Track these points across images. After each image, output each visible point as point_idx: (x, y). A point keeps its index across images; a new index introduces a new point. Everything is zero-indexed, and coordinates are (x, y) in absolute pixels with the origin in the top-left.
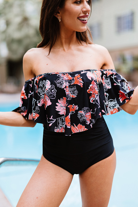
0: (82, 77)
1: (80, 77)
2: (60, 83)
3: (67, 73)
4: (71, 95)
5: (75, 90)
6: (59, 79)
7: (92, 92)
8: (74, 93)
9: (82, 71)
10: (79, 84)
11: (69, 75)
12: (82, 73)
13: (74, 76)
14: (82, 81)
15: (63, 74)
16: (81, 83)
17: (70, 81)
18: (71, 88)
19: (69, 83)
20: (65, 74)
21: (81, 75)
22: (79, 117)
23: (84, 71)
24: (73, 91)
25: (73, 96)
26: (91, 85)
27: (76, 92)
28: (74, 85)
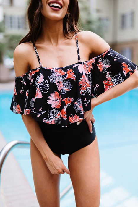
0: (74, 71)
1: (72, 71)
2: (53, 78)
3: (60, 69)
4: (66, 88)
5: (69, 83)
6: (52, 75)
7: (82, 85)
8: (68, 87)
9: (74, 65)
10: (72, 78)
11: (62, 70)
12: (74, 67)
13: (67, 71)
14: (74, 75)
15: (56, 69)
16: (73, 77)
17: (63, 76)
18: (65, 82)
19: (63, 78)
20: (58, 70)
21: (74, 69)
22: (75, 108)
23: (75, 64)
24: (67, 85)
25: (67, 89)
26: (81, 79)
27: (70, 85)
28: (67, 80)
